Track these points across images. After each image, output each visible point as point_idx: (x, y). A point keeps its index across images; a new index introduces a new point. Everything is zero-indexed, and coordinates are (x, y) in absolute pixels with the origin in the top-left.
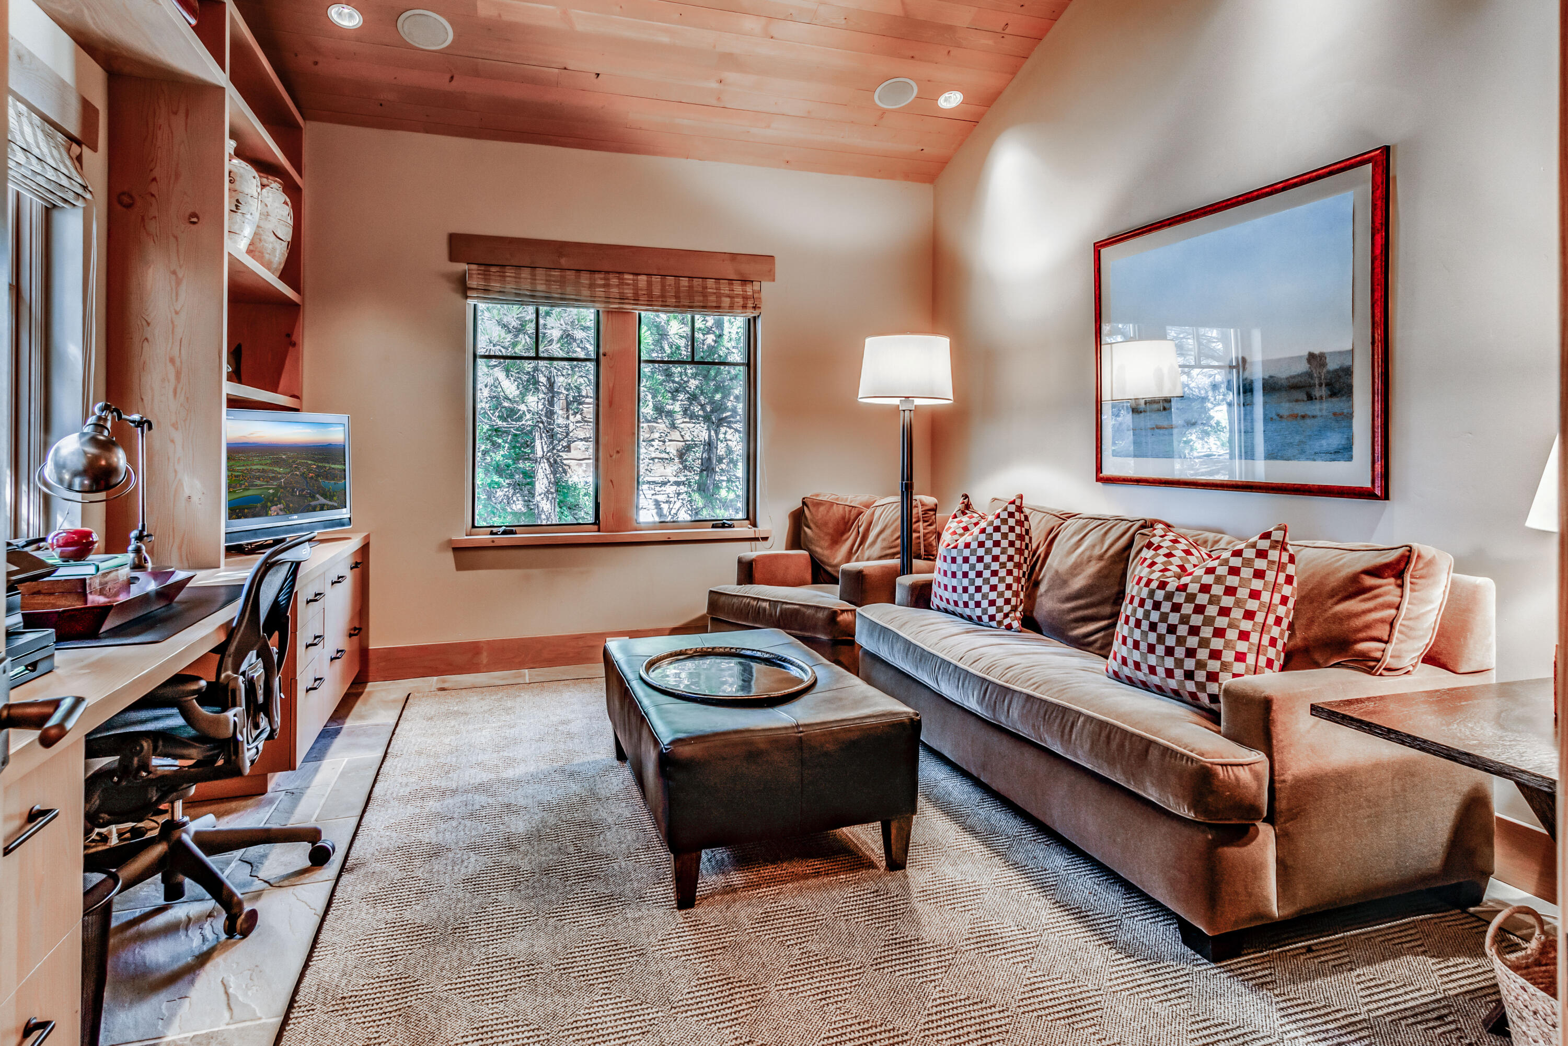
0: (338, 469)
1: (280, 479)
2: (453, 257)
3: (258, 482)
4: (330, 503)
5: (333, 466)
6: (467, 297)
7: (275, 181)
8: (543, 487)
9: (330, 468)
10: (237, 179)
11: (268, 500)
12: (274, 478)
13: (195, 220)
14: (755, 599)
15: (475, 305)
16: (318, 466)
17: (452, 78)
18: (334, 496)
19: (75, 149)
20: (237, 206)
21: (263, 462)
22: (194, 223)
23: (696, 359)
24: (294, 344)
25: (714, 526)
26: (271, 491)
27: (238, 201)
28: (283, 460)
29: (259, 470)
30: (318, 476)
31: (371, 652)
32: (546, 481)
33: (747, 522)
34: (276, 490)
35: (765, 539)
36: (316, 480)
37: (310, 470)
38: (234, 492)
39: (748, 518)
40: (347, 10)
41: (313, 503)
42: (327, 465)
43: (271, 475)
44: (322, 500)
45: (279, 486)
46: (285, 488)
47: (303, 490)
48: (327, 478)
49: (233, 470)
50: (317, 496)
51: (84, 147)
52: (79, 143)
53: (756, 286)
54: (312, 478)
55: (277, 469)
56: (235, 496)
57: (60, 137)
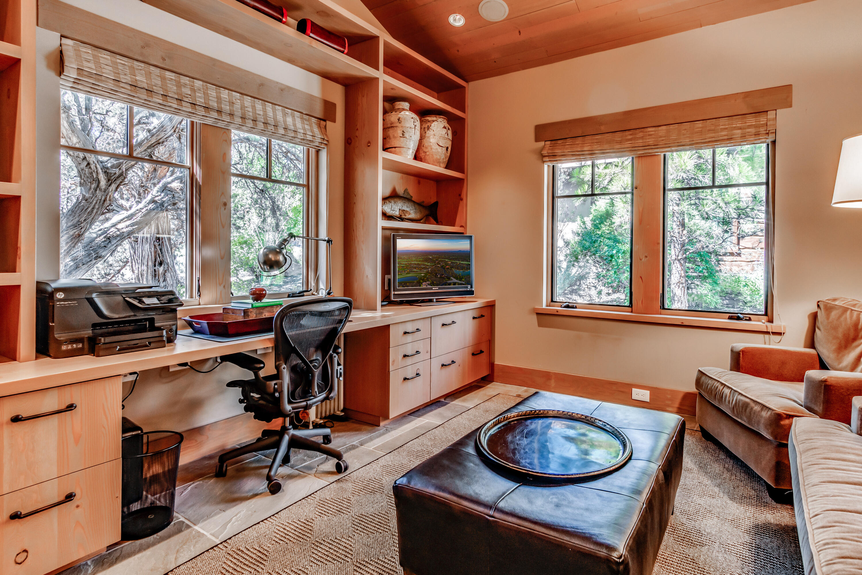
0: (465, 264)
1: (428, 268)
2: (537, 140)
3: (415, 270)
4: (460, 282)
5: (462, 262)
6: (544, 162)
7: (440, 118)
8: (676, 279)
9: (460, 263)
10: (402, 121)
11: (421, 279)
12: (424, 268)
13: (369, 144)
14: (722, 384)
15: (553, 166)
16: (452, 263)
17: (520, 32)
18: (462, 278)
19: (323, 123)
20: (403, 134)
21: (418, 260)
22: (369, 146)
23: (717, 184)
24: (462, 200)
25: (730, 318)
26: (423, 275)
27: (403, 132)
28: (430, 259)
29: (415, 264)
30: (452, 267)
31: (495, 366)
32: (678, 275)
33: (765, 317)
34: (426, 274)
35: (780, 334)
36: (451, 270)
37: (447, 264)
38: (401, 274)
39: (766, 314)
40: (458, 17)
41: (449, 282)
42: (458, 262)
43: (423, 266)
44: (455, 280)
45: (428, 272)
46: (431, 273)
47: (443, 275)
48: (458, 269)
49: (401, 264)
50: (452, 278)
51: (327, 121)
52: (325, 120)
53: (771, 115)
54: (448, 268)
55: (427, 264)
56: (402, 276)
57: (314, 120)
